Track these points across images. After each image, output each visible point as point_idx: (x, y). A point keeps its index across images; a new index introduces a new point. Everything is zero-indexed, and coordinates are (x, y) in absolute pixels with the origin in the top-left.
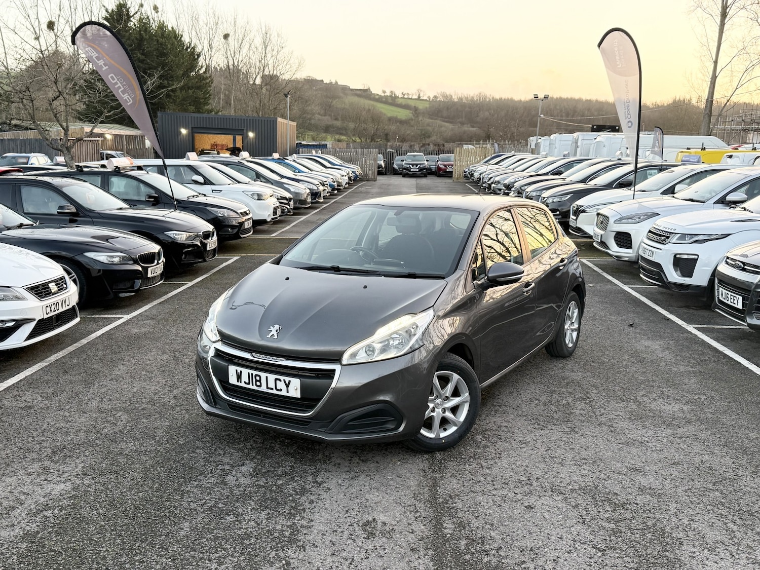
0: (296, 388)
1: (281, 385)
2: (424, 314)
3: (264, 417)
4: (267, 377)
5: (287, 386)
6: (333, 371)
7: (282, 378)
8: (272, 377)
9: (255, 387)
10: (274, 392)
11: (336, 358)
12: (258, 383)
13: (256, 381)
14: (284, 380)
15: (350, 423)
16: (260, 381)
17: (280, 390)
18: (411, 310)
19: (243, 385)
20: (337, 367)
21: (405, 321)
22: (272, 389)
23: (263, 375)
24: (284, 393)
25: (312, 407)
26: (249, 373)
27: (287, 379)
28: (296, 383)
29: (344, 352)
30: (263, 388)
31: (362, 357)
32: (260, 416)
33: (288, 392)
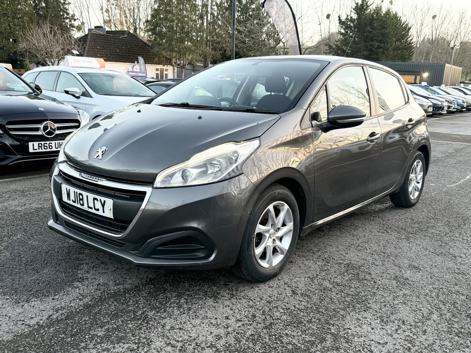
0: (109, 208)
1: (98, 205)
2: (248, 143)
3: (90, 235)
4: (87, 196)
5: (103, 205)
6: (144, 193)
7: (99, 197)
8: (91, 196)
9: (79, 206)
10: (93, 211)
11: (149, 180)
12: (81, 202)
13: (80, 199)
14: (100, 200)
15: (158, 248)
16: (82, 200)
17: (98, 210)
18: (235, 138)
19: (71, 203)
20: (148, 190)
21: (227, 148)
22: (91, 208)
23: (85, 194)
24: (100, 213)
25: (125, 228)
26: (74, 192)
27: (103, 199)
28: (109, 203)
29: (157, 174)
30: (85, 207)
31: (177, 181)
32: (86, 234)
33: (104, 212)
